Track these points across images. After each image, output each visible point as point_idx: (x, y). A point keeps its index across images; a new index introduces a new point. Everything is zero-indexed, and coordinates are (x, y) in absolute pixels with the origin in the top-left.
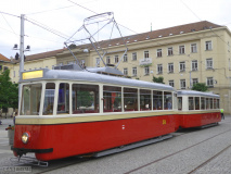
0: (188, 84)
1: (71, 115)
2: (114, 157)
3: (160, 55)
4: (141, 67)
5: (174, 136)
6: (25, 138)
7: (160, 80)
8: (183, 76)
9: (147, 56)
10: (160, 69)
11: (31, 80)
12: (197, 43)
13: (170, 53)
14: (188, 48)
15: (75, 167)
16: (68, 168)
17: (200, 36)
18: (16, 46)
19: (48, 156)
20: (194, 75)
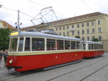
0: (90, 39)
1: (31, 51)
2: (52, 70)
3: (78, 27)
4: (71, 31)
5: (81, 61)
6: (11, 62)
7: (78, 37)
8: (88, 35)
9: (73, 27)
10: (78, 32)
11: (14, 36)
12: (94, 21)
13: (83, 26)
14: (90, 23)
15: (33, 75)
16: (29, 75)
17: (96, 18)
18: (16, 23)
19: (20, 70)
20: (93, 35)
